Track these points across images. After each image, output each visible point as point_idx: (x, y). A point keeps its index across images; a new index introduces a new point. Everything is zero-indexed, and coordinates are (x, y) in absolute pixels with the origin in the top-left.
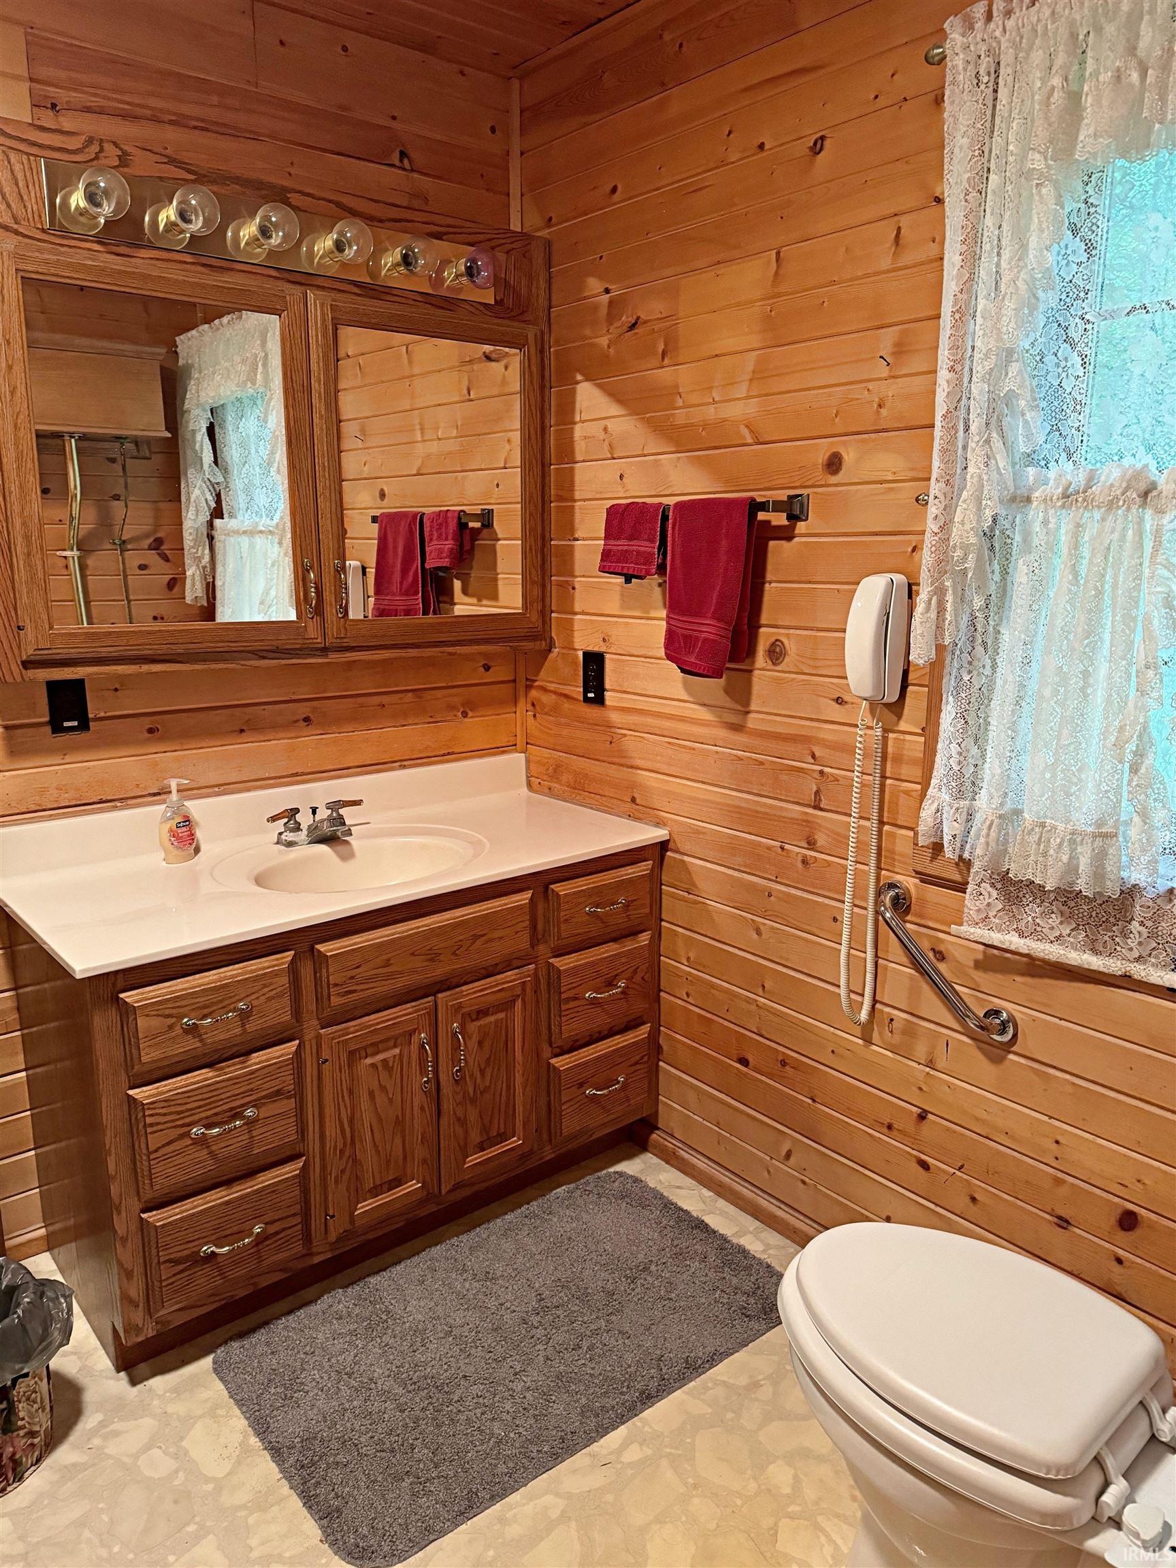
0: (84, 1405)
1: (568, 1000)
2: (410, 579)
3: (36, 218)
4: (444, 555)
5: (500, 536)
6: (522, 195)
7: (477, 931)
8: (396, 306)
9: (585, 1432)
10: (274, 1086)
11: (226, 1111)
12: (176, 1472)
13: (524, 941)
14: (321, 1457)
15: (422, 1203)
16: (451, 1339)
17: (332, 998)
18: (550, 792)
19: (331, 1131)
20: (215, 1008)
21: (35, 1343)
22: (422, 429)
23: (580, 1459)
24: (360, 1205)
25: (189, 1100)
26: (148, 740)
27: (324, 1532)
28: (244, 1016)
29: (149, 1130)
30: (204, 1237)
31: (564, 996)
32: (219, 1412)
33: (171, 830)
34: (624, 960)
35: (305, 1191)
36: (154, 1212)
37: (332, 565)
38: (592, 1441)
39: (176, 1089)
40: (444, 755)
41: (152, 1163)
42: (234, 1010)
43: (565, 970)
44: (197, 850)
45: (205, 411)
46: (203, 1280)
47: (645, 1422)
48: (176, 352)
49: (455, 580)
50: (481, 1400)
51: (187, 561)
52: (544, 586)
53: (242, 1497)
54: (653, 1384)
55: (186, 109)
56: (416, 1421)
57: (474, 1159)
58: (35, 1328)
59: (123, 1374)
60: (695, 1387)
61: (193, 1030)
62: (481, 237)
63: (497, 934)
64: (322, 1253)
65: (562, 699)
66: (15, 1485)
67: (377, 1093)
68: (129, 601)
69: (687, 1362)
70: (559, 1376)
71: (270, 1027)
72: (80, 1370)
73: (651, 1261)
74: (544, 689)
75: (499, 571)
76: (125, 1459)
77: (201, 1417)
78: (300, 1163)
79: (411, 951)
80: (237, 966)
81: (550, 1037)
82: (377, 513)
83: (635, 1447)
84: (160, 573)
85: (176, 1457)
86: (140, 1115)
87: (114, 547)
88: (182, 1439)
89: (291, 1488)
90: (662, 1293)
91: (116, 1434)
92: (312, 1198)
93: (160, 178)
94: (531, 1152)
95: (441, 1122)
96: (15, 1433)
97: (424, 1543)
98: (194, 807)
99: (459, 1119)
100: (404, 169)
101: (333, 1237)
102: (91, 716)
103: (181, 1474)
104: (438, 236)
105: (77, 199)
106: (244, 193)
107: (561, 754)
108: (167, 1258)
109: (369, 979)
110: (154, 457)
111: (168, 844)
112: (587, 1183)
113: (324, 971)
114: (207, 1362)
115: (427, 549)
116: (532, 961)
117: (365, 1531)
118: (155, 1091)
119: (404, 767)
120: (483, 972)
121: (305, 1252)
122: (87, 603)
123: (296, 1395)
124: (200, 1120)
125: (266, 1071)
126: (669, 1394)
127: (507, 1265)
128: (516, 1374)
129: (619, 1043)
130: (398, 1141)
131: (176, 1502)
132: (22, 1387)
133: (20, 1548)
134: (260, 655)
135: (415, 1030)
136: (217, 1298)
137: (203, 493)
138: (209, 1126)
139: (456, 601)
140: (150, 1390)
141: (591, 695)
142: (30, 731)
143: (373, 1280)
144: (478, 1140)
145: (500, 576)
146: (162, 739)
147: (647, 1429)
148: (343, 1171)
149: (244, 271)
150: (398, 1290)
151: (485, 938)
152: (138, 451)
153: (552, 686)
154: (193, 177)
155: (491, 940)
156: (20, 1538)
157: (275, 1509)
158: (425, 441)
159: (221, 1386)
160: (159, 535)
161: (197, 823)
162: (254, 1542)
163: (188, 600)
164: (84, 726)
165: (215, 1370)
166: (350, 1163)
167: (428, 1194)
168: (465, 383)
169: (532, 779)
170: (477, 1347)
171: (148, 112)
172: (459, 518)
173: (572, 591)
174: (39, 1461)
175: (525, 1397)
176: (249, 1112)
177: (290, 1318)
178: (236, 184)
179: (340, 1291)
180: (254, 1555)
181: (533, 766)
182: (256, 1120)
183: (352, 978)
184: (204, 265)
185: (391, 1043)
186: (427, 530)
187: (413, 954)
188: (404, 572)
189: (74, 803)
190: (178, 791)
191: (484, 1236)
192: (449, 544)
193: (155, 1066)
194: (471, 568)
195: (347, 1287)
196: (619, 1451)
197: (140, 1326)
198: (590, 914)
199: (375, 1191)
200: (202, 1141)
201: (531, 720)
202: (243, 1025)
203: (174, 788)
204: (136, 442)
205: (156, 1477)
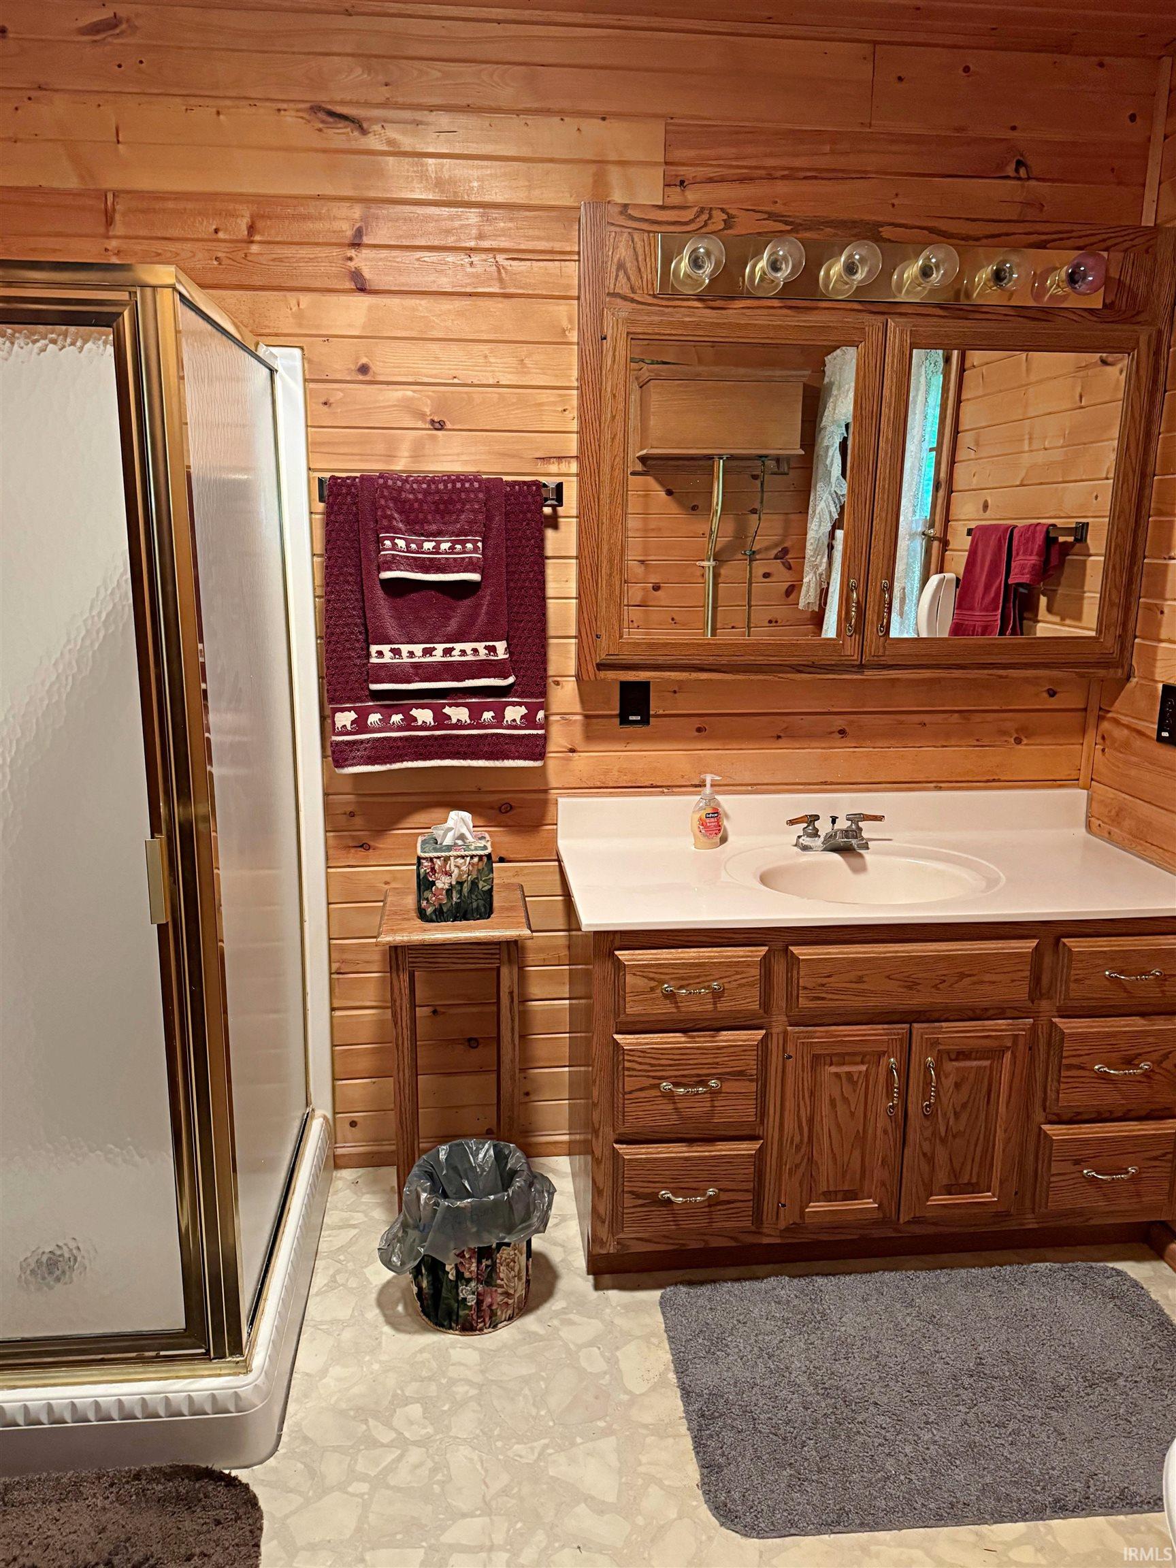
0: (556, 1290)
1: (1070, 1067)
2: (992, 594)
3: (650, 286)
4: (1026, 571)
5: (1092, 551)
6: (1160, 183)
7: (966, 969)
8: (984, 323)
9: (978, 1509)
10: (738, 1066)
11: (692, 1076)
12: (605, 1373)
13: (1021, 992)
14: (721, 1415)
15: (875, 1223)
16: (874, 1363)
17: (800, 999)
18: (1110, 838)
19: (790, 1124)
20: (691, 982)
21: (518, 1222)
22: (1030, 439)
23: (965, 1533)
24: (812, 1204)
25: (661, 1056)
26: (695, 738)
27: (702, 1479)
28: (717, 995)
29: (626, 1073)
30: (663, 1182)
31: (1064, 1061)
32: (653, 1340)
33: (700, 819)
34: (1151, 1040)
35: (760, 1174)
36: (625, 1146)
37: (879, 584)
38: (981, 1521)
39: (652, 1044)
40: (988, 781)
41: (626, 1102)
42: (708, 987)
43: (1070, 1034)
44: (724, 840)
45: (839, 426)
46: (658, 1220)
47: (1050, 1530)
48: (824, 371)
49: (1042, 597)
50: (883, 1432)
51: (806, 569)
52: (1127, 609)
53: (648, 1418)
54: (1072, 1499)
55: (798, 163)
56: (816, 1422)
57: (937, 1199)
58: (519, 1208)
59: (591, 1277)
60: (1122, 1522)
61: (671, 996)
62: (1093, 239)
63: (987, 978)
64: (771, 1236)
65: (1134, 734)
66: (490, 1330)
67: (839, 1103)
68: (750, 606)
69: (1122, 1492)
70: (972, 1445)
71: (739, 1011)
72: (562, 1261)
73: (1121, 1374)
74: (1116, 722)
75: (1086, 589)
76: (572, 1346)
77: (638, 1337)
78: (757, 1145)
79: (887, 973)
80: (715, 949)
81: (1045, 1100)
82: (973, 525)
83: (1029, 1549)
84: (783, 579)
85: (608, 1361)
86: (621, 1058)
87: (745, 557)
88: (617, 1348)
89: (688, 1429)
90: (1121, 1411)
91: (571, 1323)
92: (767, 1181)
93: (759, 234)
94: (1007, 1214)
95: (906, 1151)
96: (494, 1289)
97: (784, 1532)
98: (726, 802)
99: (925, 1155)
100: (1020, 179)
101: (782, 1225)
102: (652, 713)
103: (607, 1377)
104: (1042, 245)
105: (683, 265)
106: (835, 235)
107: (1127, 797)
108: (630, 1189)
109: (837, 991)
110: (792, 473)
111: (697, 831)
112: (1076, 1269)
113: (795, 972)
114: (657, 1294)
115: (1013, 564)
116: (1032, 1015)
117: (736, 1496)
118: (635, 1041)
119: (940, 789)
120: (970, 1013)
121: (753, 1228)
122: (715, 608)
123: (718, 1353)
124: (671, 1077)
125: (732, 1050)
126: (1088, 1515)
127: (957, 1317)
128: (927, 1423)
129: (1134, 1131)
130: (857, 1153)
131: (596, 1398)
132: (505, 1253)
133: (478, 1379)
134: (798, 669)
135: (884, 1053)
136: (671, 1241)
137: (828, 506)
138: (676, 1085)
139: (1040, 618)
140: (607, 1299)
141: (1165, 734)
142: (604, 721)
143: (820, 1281)
144: (945, 1182)
145: (1086, 595)
146: (709, 738)
147: (1049, 1538)
148: (797, 1166)
149: (828, 309)
150: (840, 1298)
151: (972, 978)
152: (778, 468)
153: (1125, 720)
154: (789, 228)
155: (982, 982)
156: (483, 1372)
157: (671, 1440)
158: (1032, 451)
159: (660, 1318)
160: (785, 545)
161: (727, 816)
162: (644, 1459)
163: (801, 606)
164: (645, 721)
165: (661, 1303)
166: (805, 1160)
167: (884, 1218)
168: (1078, 390)
169: (1092, 819)
170: (897, 1382)
171: (762, 172)
172: (1048, 532)
173: (1159, 615)
174: (510, 1319)
175: (928, 1449)
176: (713, 1083)
177: (737, 1285)
178: (830, 227)
179: (787, 1278)
180: (641, 1469)
181: (1094, 805)
182: (719, 1092)
183: (823, 985)
184: (790, 308)
185: (859, 1059)
186: (1015, 543)
187: (888, 977)
188: (987, 587)
189: (630, 785)
190: (712, 786)
191: (943, 1280)
192: (1033, 559)
193: (637, 1019)
194: (1059, 584)
195: (794, 1277)
196: (1009, 1546)
197: (605, 1240)
198: (1110, 978)
199: (829, 1196)
200: (669, 1096)
201: (1098, 753)
202: (715, 1003)
203: (708, 783)
204: (778, 459)
205: (589, 1370)
